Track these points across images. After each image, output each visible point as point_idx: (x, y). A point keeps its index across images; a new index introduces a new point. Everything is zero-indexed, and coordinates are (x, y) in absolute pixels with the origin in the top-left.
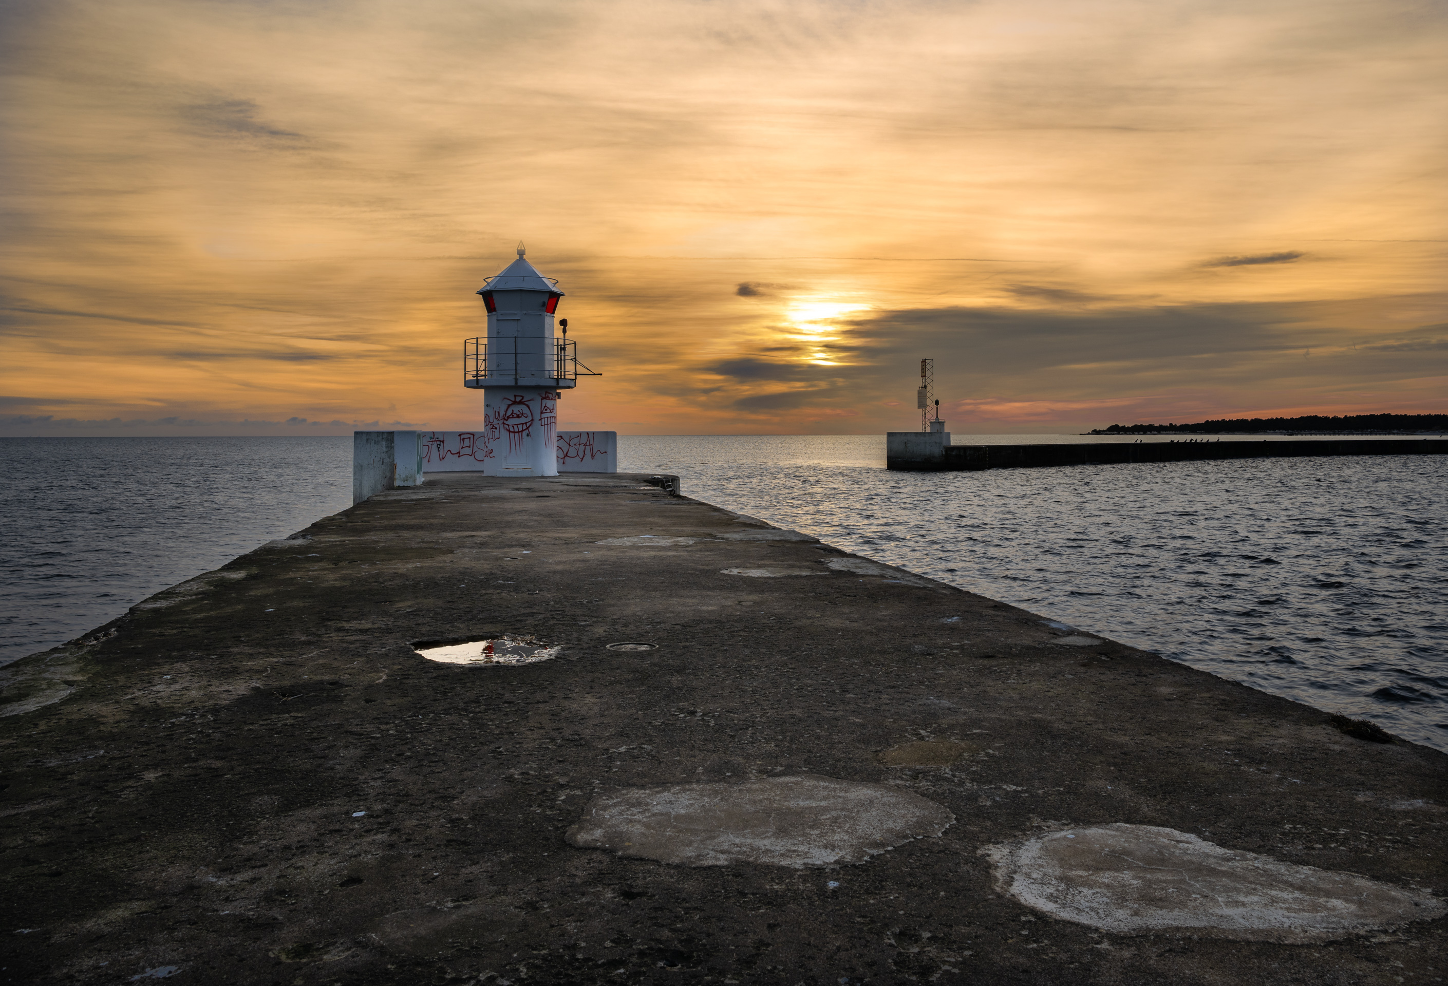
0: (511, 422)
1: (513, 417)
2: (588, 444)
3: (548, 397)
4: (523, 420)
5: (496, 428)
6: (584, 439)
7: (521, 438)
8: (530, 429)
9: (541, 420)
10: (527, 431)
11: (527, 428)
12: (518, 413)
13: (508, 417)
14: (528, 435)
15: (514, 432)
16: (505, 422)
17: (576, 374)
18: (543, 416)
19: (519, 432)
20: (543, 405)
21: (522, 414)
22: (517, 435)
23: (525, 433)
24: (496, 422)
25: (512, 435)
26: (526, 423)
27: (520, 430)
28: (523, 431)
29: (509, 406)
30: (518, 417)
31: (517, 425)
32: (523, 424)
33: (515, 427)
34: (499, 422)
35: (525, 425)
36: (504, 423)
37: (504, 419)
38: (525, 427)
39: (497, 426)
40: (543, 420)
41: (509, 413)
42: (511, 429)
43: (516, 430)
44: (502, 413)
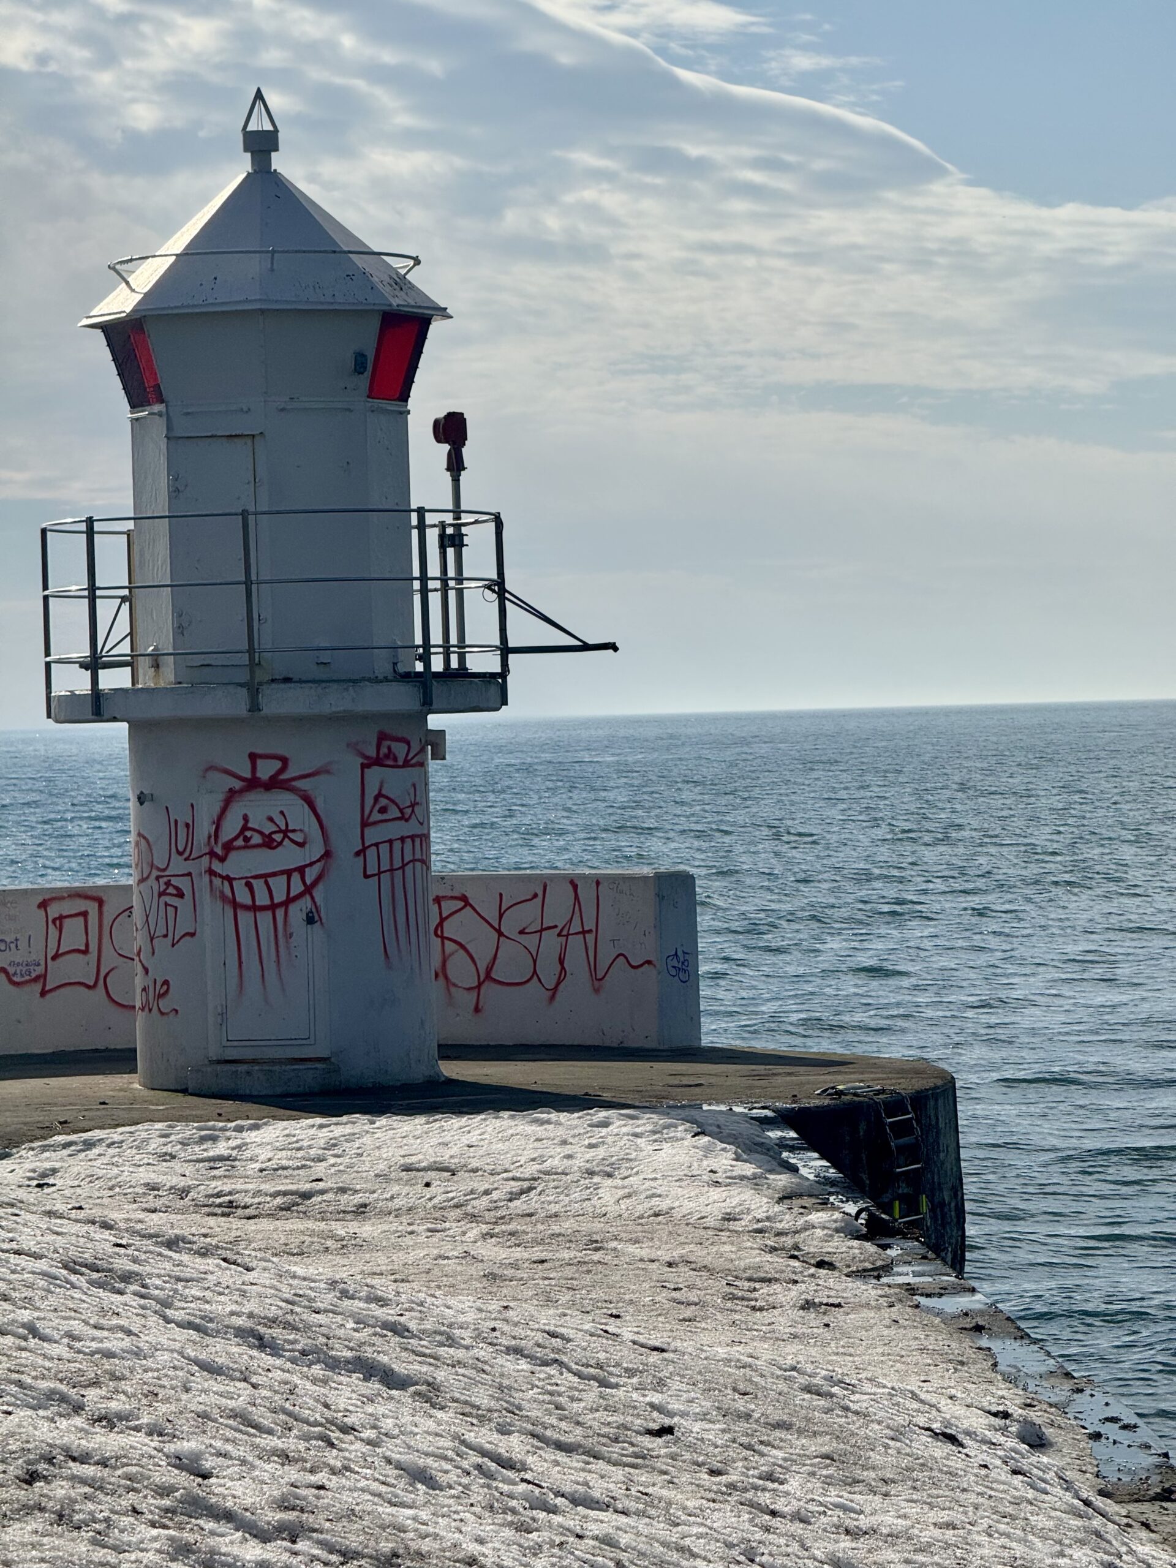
0: (240, 864)
1: (248, 846)
2: (576, 927)
3: (390, 754)
4: (287, 856)
5: (180, 894)
6: (558, 909)
7: (282, 935)
8: (318, 893)
9: (361, 852)
10: (306, 903)
11: (308, 890)
12: (268, 828)
13: (228, 847)
14: (310, 920)
15: (254, 908)
16: (217, 866)
17: (505, 650)
18: (373, 835)
19: (273, 907)
20: (371, 792)
21: (285, 832)
22: (265, 918)
23: (298, 912)
24: (178, 865)
25: (245, 918)
26: (301, 870)
27: (279, 897)
28: (289, 901)
29: (231, 796)
30: (269, 843)
31: (265, 876)
32: (289, 873)
33: (258, 884)
34: (189, 867)
35: (296, 878)
36: (211, 872)
37: (212, 854)
38: (297, 887)
39: (183, 884)
40: (371, 853)
41: (231, 828)
42: (243, 897)
43: (262, 899)
44: (204, 828)
